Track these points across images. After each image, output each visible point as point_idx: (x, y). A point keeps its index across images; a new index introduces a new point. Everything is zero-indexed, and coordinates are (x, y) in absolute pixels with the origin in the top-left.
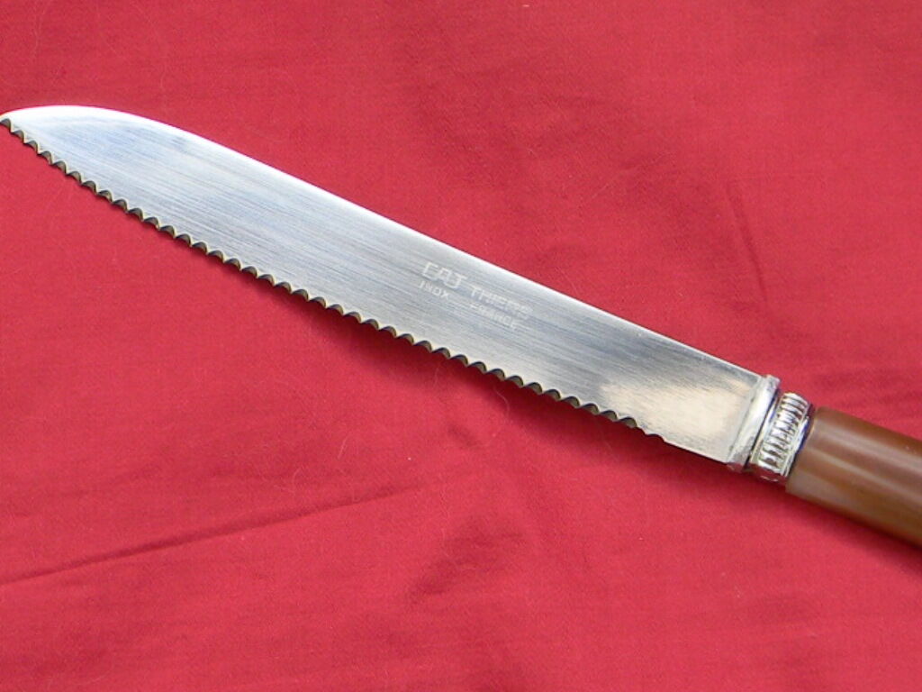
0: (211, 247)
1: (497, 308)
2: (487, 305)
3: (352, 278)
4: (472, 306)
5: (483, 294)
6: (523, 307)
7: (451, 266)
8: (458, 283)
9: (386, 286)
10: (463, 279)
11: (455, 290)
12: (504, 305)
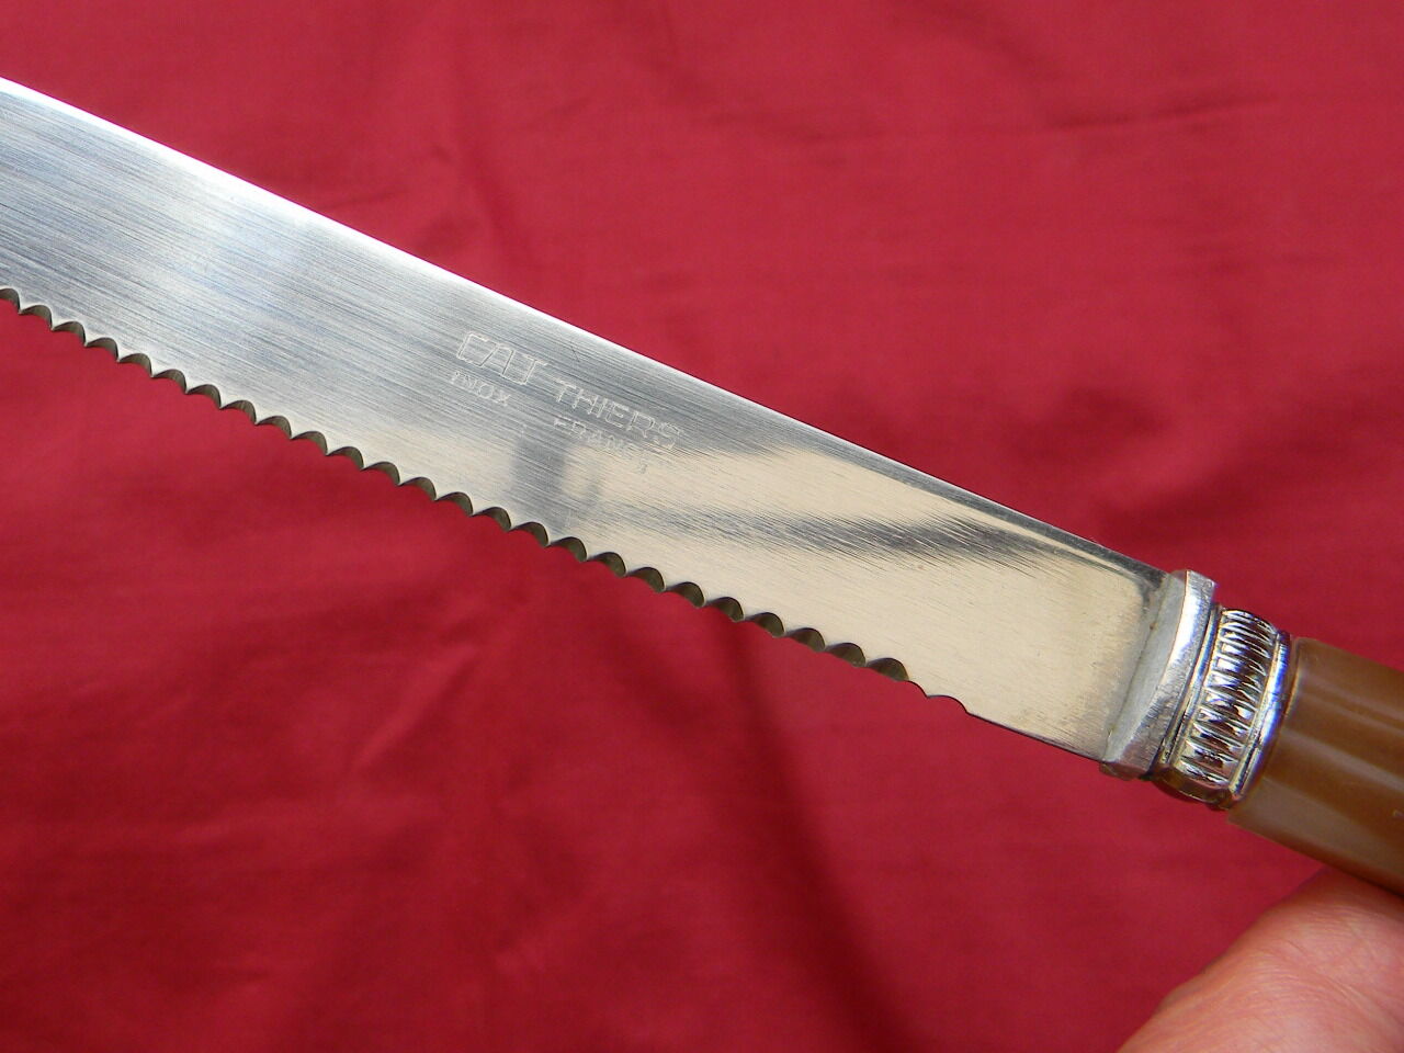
0: (27, 299)
1: (609, 426)
2: (590, 418)
3: (311, 363)
4: (557, 422)
5: (579, 397)
6: (663, 425)
7: (515, 339)
8: (528, 375)
9: (382, 379)
10: (538, 366)
11: (522, 389)
12: (624, 421)
